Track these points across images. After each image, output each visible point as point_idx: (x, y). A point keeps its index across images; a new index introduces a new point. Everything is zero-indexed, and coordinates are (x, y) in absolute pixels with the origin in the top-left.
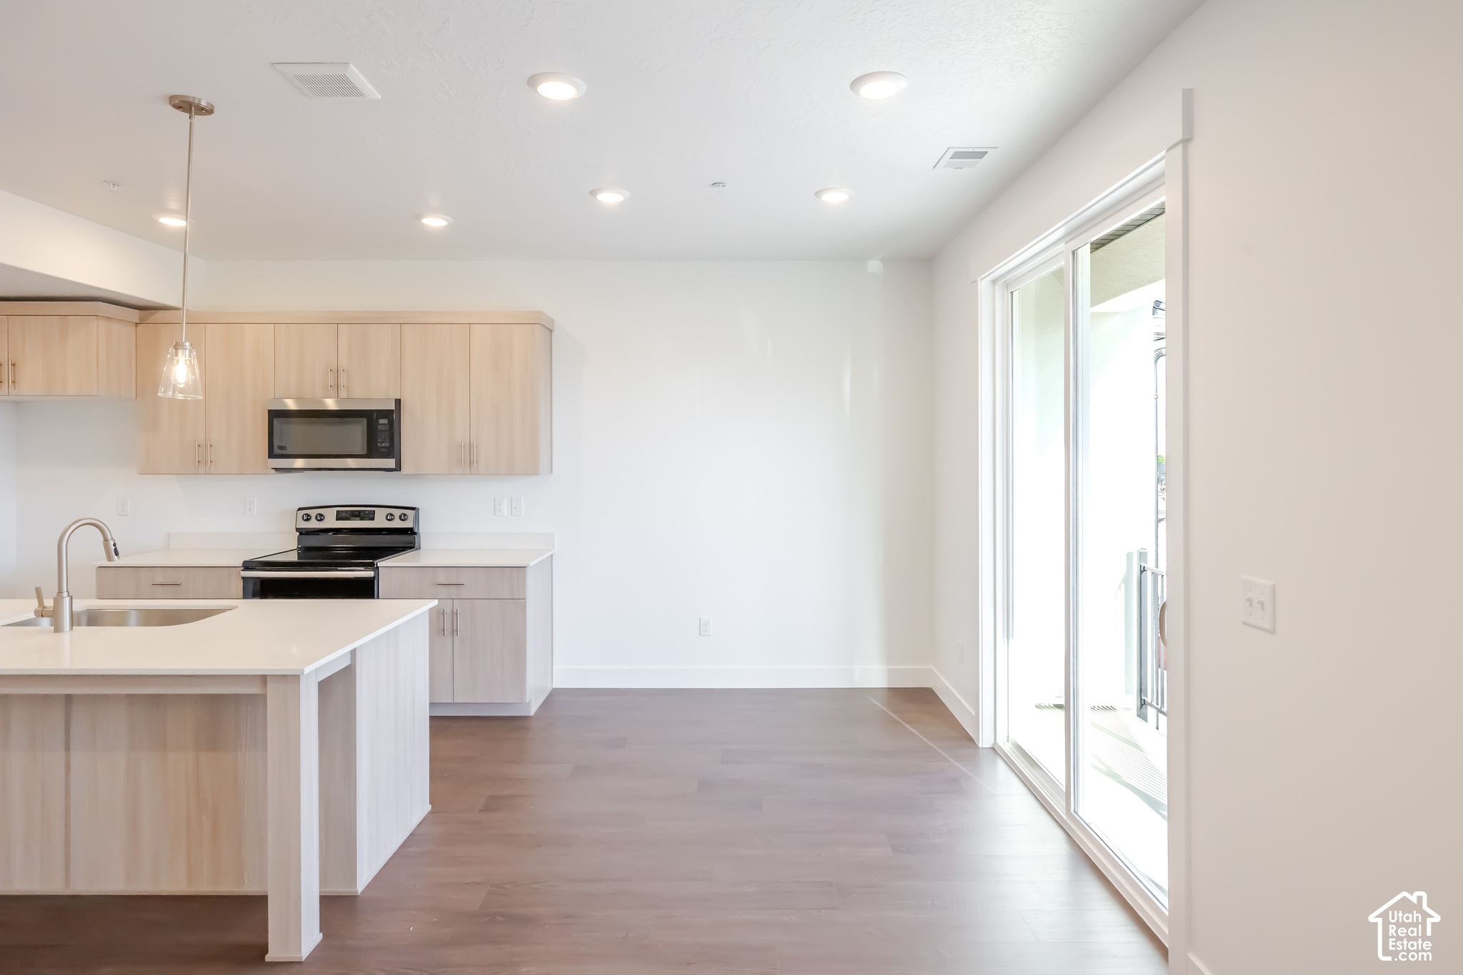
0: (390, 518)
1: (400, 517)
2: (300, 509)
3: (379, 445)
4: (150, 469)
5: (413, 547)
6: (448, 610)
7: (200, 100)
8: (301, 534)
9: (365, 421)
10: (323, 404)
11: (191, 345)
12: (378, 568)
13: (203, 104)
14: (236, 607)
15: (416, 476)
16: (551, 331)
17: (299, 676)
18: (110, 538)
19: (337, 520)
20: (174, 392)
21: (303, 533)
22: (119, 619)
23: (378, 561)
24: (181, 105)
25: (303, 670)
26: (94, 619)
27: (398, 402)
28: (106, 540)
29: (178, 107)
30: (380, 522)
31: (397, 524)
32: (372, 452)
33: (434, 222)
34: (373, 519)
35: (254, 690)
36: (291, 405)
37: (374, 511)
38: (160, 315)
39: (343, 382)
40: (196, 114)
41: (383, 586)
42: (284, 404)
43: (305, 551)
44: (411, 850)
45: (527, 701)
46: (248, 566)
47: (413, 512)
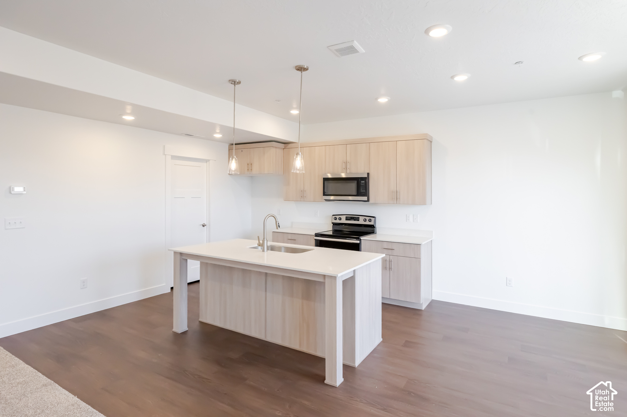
0: (365, 220)
1: (369, 220)
2: (333, 215)
3: (361, 191)
4: (287, 199)
5: (374, 233)
6: (388, 259)
7: (304, 66)
8: (333, 225)
9: (356, 182)
10: (341, 175)
11: (301, 154)
12: (361, 240)
13: (305, 67)
14: (314, 249)
15: (375, 204)
16: (431, 142)
17: (336, 277)
18: (277, 221)
19: (346, 220)
20: (296, 171)
21: (334, 224)
22: (279, 249)
23: (361, 237)
24: (299, 69)
25: (338, 275)
26: (272, 248)
27: (368, 174)
28: (276, 222)
29: (298, 70)
30: (361, 222)
31: (367, 223)
32: (359, 194)
33: (383, 100)
34: (359, 220)
35: (321, 280)
36: (330, 176)
37: (359, 217)
38: (290, 145)
39: (348, 167)
40: (303, 71)
41: (363, 246)
42: (327, 176)
43: (335, 231)
44: (375, 355)
45: (421, 303)
46: (317, 235)
47: (374, 218)
